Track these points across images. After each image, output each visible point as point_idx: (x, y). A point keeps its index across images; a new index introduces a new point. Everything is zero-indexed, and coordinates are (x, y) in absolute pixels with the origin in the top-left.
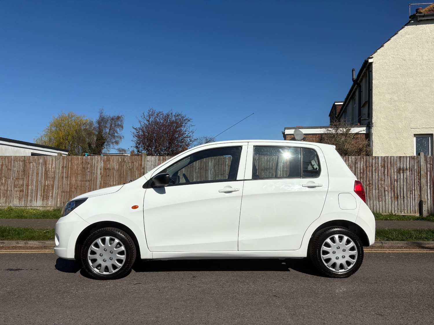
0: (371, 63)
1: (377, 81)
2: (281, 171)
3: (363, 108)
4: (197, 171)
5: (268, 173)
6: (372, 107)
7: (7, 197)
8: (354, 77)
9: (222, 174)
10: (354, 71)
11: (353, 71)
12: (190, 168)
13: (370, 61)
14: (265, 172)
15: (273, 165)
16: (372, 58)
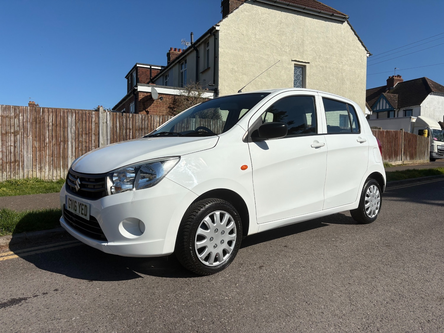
0: (218, 31)
4: (50, 128)
5: (143, 133)
6: (218, 74)
8: (193, 41)
9: (87, 134)
10: (193, 35)
11: (191, 34)
12: (40, 123)
13: (217, 28)
14: (140, 132)
15: (148, 125)
16: (219, 26)
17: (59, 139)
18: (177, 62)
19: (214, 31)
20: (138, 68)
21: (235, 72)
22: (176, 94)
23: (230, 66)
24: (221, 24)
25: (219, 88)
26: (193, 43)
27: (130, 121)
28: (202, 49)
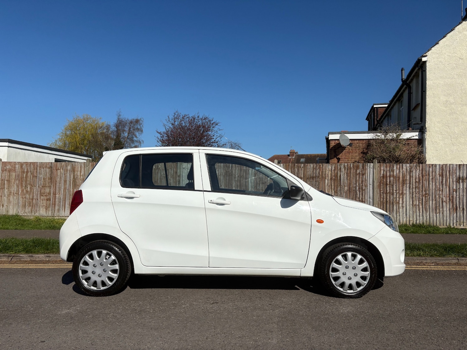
0: (425, 62)
1: (432, 82)
2: (329, 180)
3: (413, 111)
4: (236, 179)
5: (314, 181)
6: (426, 110)
7: (32, 206)
8: (404, 77)
9: (264, 183)
10: (403, 71)
11: (402, 70)
12: (229, 176)
13: (424, 59)
14: (311, 181)
15: (319, 173)
16: (426, 56)
17: (242, 188)
19: (421, 63)
21: (451, 104)
22: (370, 138)
23: (443, 99)
24: (429, 54)
25: (427, 126)
26: (404, 79)
27: (302, 171)
28: (414, 85)
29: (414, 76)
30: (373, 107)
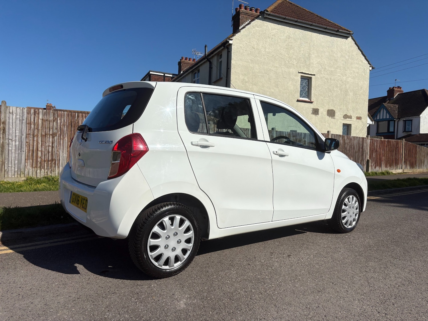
0: (231, 44)
3: (214, 83)
8: (207, 53)
18: (190, 72)
19: (227, 44)
20: (151, 75)
21: (246, 82)
23: (241, 77)
24: (234, 38)
26: (207, 55)
28: (215, 61)
29: (215, 55)
30: (149, 73)
